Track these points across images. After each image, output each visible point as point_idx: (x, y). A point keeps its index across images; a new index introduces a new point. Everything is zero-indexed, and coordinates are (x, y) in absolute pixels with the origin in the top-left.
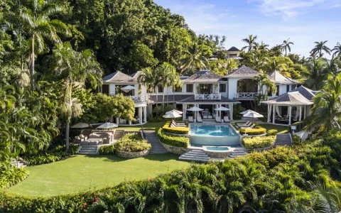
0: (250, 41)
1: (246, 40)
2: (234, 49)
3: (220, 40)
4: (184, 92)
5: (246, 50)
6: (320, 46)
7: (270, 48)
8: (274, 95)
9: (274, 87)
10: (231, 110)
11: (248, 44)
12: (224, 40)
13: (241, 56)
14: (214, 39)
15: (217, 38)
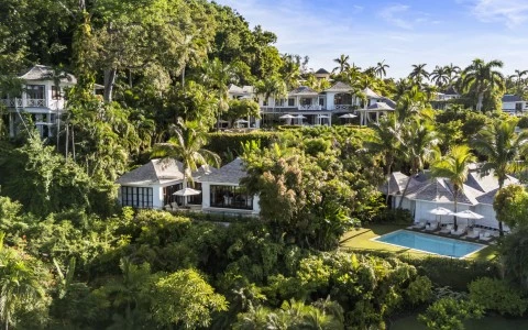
0: (342, 61)
1: (338, 60)
2: (322, 71)
3: (302, 61)
4: (286, 105)
5: (337, 73)
6: (418, 70)
7: (362, 71)
8: (366, 106)
9: (366, 99)
10: (330, 118)
11: (339, 65)
12: (307, 61)
13: (331, 77)
14: (295, 60)
15: (298, 58)
